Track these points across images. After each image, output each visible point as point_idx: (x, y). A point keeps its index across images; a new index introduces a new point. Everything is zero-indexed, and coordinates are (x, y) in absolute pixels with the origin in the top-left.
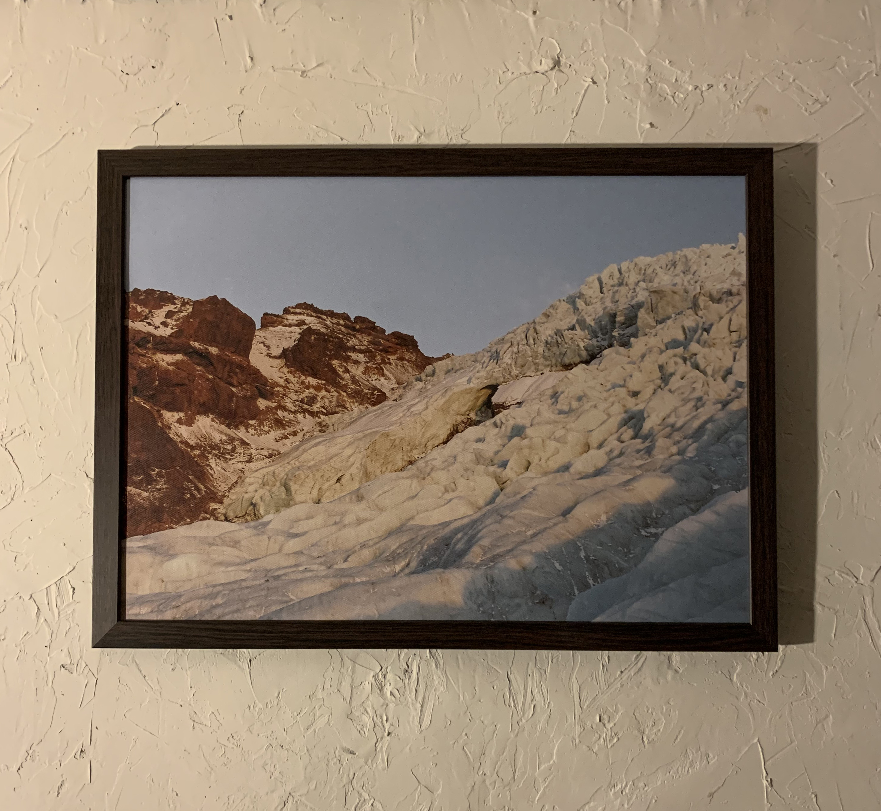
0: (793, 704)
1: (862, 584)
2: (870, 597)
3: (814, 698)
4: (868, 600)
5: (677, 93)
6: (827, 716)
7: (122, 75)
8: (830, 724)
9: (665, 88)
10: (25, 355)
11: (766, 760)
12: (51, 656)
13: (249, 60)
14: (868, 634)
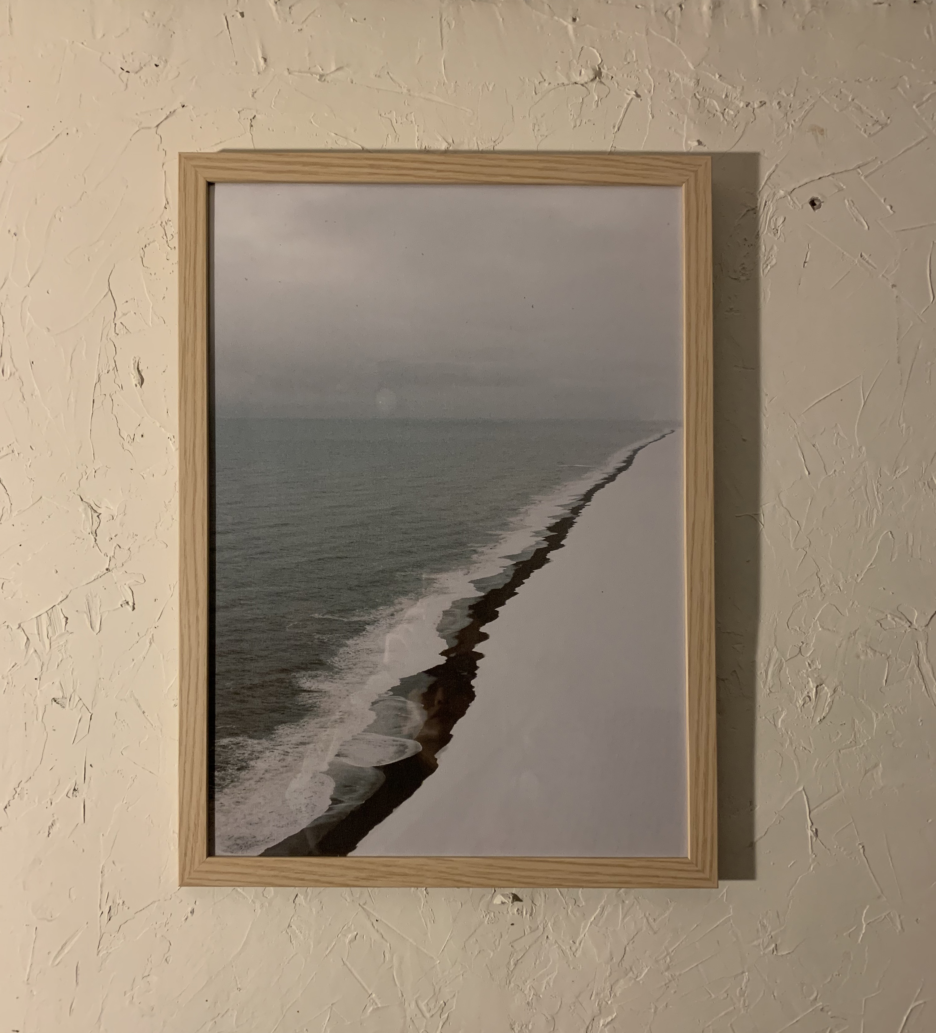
0: (842, 752)
1: (916, 629)
2: (924, 642)
3: (864, 746)
4: (922, 645)
5: (727, 110)
6: (876, 765)
7: (121, 73)
8: (880, 774)
9: (714, 104)
10: (14, 370)
11: (811, 809)
12: (41, 689)
13: (262, 61)
14: (921, 681)
